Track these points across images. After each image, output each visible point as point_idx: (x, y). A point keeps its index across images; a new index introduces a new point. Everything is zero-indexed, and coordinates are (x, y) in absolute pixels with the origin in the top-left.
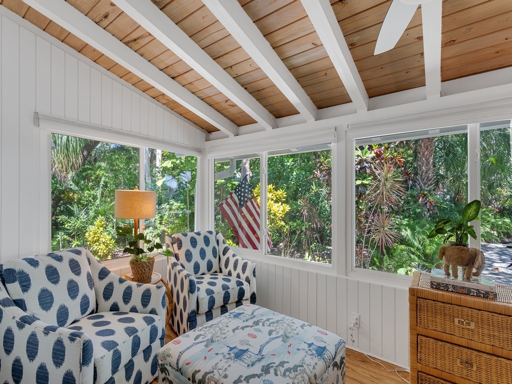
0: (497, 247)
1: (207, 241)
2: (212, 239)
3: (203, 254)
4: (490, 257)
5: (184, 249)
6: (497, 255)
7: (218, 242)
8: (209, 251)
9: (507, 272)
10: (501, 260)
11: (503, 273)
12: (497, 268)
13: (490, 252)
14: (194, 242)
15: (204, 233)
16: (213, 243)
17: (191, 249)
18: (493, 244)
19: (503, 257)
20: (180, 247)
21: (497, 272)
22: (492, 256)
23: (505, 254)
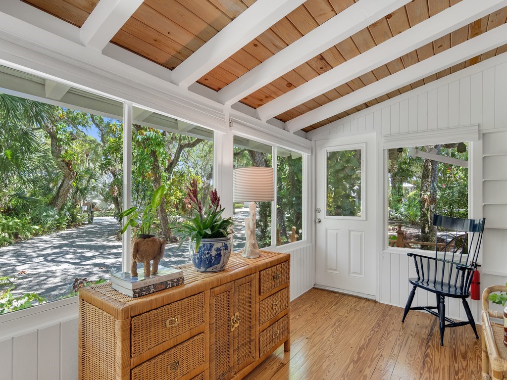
0: (9, 250)
4: (9, 262)
6: (14, 258)
9: (33, 273)
10: (20, 262)
11: (29, 274)
12: (23, 272)
13: (5, 257)
18: (4, 248)
19: (21, 259)
21: (24, 275)
22: (10, 260)
23: (20, 256)
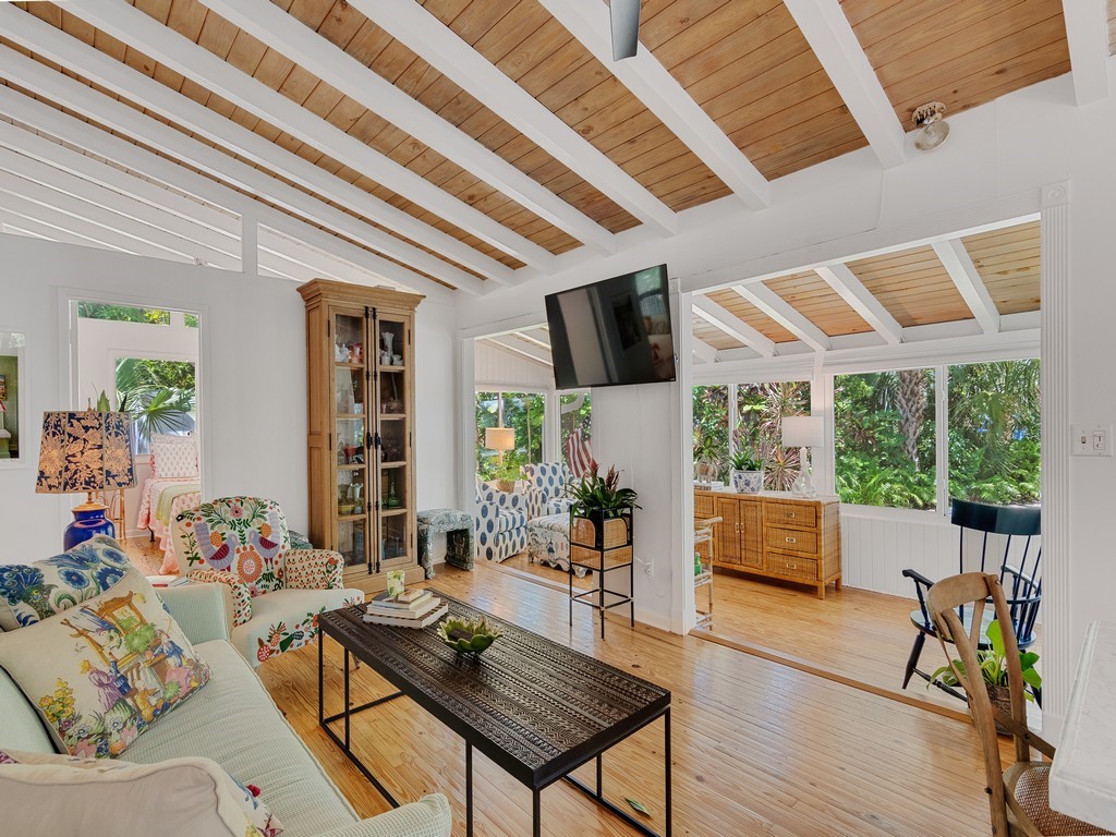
1: (554, 471)
2: (559, 469)
3: (551, 481)
5: (535, 476)
7: (564, 472)
8: (556, 479)
14: (543, 471)
15: (551, 464)
16: (560, 473)
17: (542, 477)
20: (532, 474)
